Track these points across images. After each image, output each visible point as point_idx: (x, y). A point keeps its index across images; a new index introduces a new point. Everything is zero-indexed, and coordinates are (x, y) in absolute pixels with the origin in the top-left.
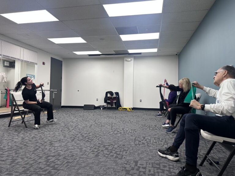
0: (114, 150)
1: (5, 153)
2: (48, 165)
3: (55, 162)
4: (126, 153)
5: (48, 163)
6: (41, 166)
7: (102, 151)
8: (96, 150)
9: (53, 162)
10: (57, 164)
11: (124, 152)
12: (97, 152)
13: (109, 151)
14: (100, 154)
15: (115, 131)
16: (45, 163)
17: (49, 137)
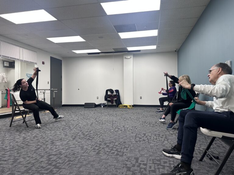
0: (115, 148)
1: (6, 153)
2: (50, 164)
3: (57, 161)
4: (127, 150)
5: (50, 162)
6: (43, 165)
7: (103, 148)
8: (97, 148)
9: (54, 161)
10: (59, 163)
11: (125, 149)
12: (98, 149)
13: (110, 148)
14: (101, 152)
15: (115, 129)
16: (46, 162)
17: (51, 136)
